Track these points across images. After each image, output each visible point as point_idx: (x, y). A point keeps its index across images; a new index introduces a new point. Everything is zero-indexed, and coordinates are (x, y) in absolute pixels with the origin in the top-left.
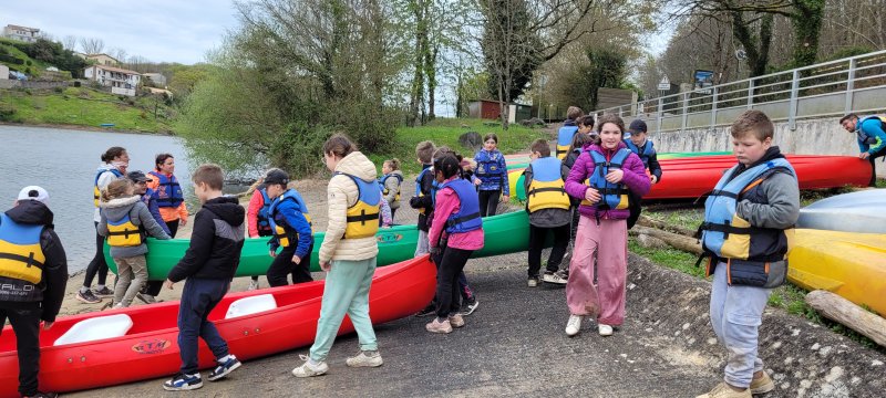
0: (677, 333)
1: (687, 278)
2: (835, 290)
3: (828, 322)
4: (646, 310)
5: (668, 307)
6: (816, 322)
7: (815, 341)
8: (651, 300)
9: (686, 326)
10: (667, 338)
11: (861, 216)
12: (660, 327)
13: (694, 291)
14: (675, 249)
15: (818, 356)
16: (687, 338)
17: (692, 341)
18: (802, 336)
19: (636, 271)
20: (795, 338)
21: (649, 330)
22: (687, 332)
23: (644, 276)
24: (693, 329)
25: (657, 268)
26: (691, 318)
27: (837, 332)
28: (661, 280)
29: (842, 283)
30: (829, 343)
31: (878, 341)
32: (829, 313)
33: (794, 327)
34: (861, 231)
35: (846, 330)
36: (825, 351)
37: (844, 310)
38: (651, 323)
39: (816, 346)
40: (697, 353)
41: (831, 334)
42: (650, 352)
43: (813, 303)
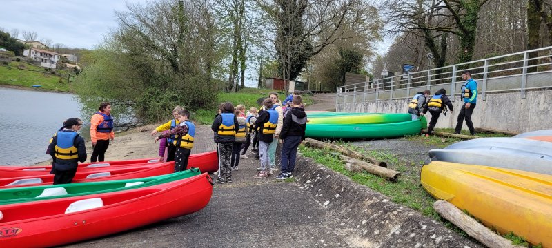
0: (358, 226)
1: (369, 191)
2: (450, 201)
3: (444, 220)
4: (343, 211)
5: (356, 209)
6: (438, 221)
7: (434, 233)
8: (347, 205)
9: (364, 222)
10: (352, 229)
11: (474, 154)
12: (349, 222)
13: (372, 199)
14: (368, 173)
15: (434, 242)
16: (363, 229)
17: (366, 231)
18: (428, 229)
19: (341, 186)
20: (423, 231)
21: (342, 224)
22: (364, 226)
23: (345, 189)
24: (367, 224)
25: (353, 184)
26: (367, 217)
27: (448, 227)
28: (354, 192)
29: (454, 196)
30: (442, 235)
31: (469, 234)
32: (444, 215)
33: (424, 224)
34: (474, 164)
35: (453, 226)
36: (439, 240)
37: (452, 213)
38: (344, 220)
39: (434, 236)
40: (367, 240)
41: (444, 229)
42: (339, 239)
43: (437, 208)
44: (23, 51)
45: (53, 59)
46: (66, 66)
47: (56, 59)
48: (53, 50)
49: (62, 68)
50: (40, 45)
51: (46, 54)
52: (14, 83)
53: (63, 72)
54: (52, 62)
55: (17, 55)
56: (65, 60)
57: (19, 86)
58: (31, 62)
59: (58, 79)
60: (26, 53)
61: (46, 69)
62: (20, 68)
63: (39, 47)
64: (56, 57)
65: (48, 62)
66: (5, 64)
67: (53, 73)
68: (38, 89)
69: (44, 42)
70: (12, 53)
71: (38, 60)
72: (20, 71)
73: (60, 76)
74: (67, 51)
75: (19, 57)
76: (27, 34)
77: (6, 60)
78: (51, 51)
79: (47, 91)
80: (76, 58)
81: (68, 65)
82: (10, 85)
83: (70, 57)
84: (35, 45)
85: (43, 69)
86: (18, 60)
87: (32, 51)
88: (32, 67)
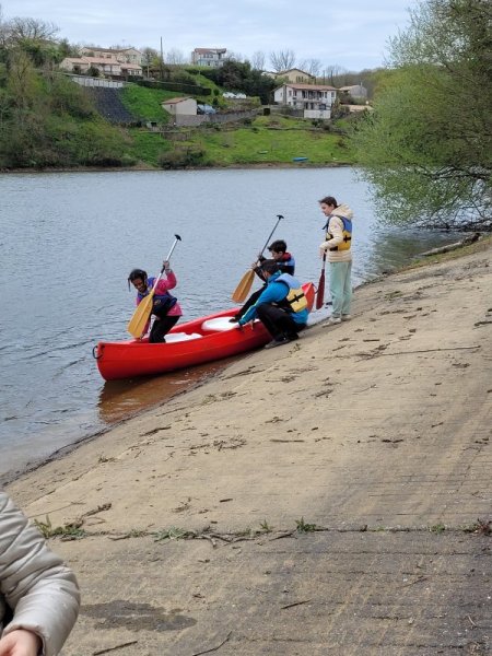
44: (273, 94)
45: (324, 100)
46: (348, 110)
47: (329, 99)
48: (323, 82)
49: (342, 115)
50: (301, 75)
51: (311, 92)
52: (264, 158)
53: (344, 124)
54: (323, 107)
55: (264, 102)
56: (346, 99)
57: (272, 164)
58: (288, 112)
59: (335, 139)
60: (278, 96)
61: (316, 123)
62: (272, 127)
63: (300, 80)
64: (329, 94)
65: (316, 107)
66: (247, 122)
67: (327, 128)
68: (303, 164)
69: (307, 69)
70: (256, 99)
71: (299, 106)
72: (271, 133)
73: (339, 133)
74: (349, 79)
75: (268, 107)
76: (278, 57)
77: (248, 116)
78: (319, 84)
79: (319, 167)
80: (365, 90)
81: (352, 108)
82: (257, 163)
83: (354, 90)
84: (292, 77)
85: (309, 124)
86: (267, 112)
87: (288, 89)
88: (291, 123)
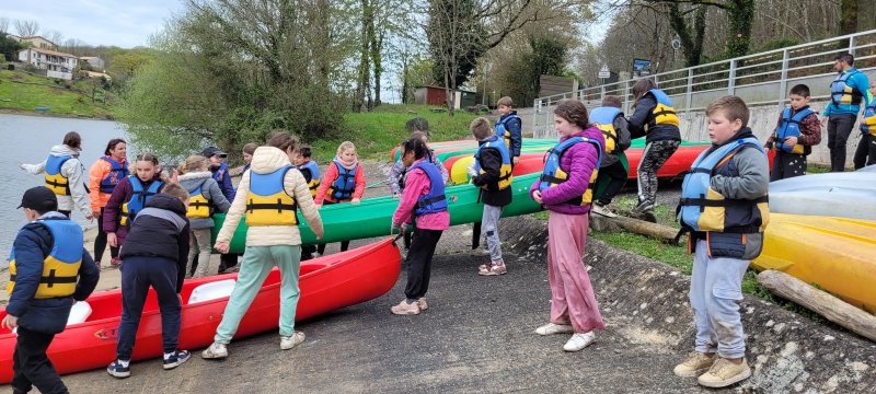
0: (635, 313)
1: (641, 259)
2: (785, 270)
3: (781, 300)
4: (603, 291)
5: (625, 287)
6: (768, 300)
7: (769, 318)
8: (608, 282)
9: (644, 306)
10: (625, 317)
11: (804, 200)
12: (618, 307)
13: (651, 272)
14: (627, 231)
15: (773, 332)
16: (645, 317)
17: (650, 320)
18: (757, 314)
19: (592, 254)
20: (750, 315)
21: (607, 310)
22: (645, 312)
23: (600, 258)
24: (651, 309)
25: (612, 250)
26: (649, 298)
27: (788, 309)
28: (617, 262)
29: (791, 263)
30: (782, 320)
31: (829, 318)
32: (781, 291)
33: (748, 306)
34: (806, 213)
35: (799, 308)
36: (779, 328)
37: (796, 288)
38: (609, 303)
39: (770, 323)
40: (655, 332)
41: (783, 312)
42: (611, 331)
43: (765, 282)
